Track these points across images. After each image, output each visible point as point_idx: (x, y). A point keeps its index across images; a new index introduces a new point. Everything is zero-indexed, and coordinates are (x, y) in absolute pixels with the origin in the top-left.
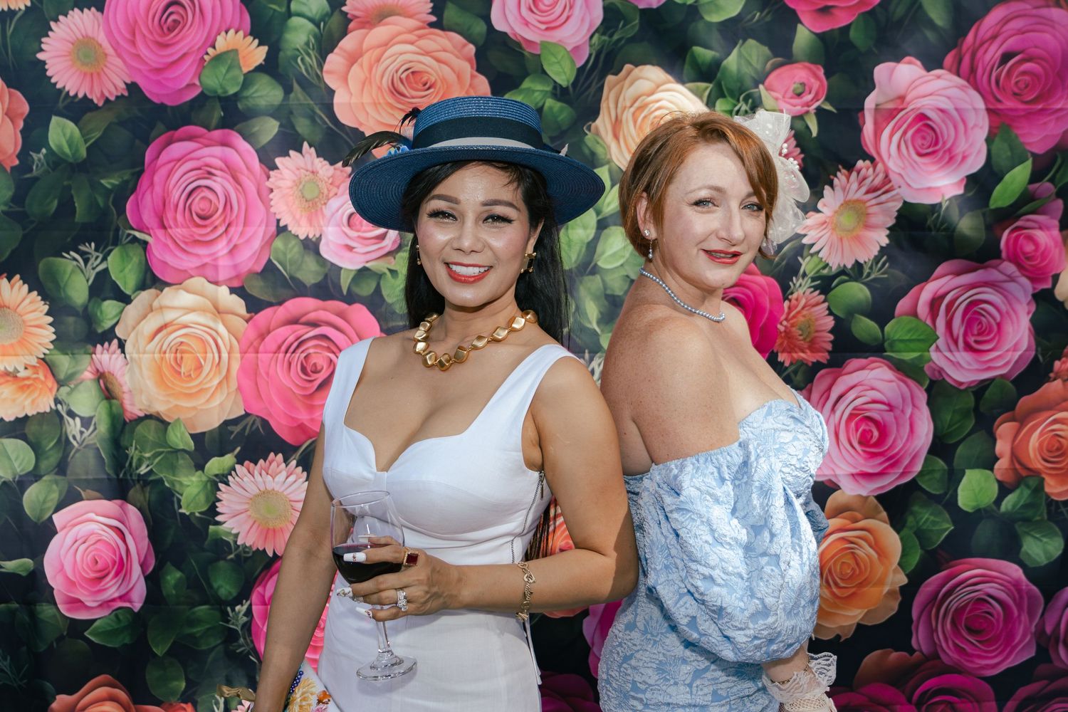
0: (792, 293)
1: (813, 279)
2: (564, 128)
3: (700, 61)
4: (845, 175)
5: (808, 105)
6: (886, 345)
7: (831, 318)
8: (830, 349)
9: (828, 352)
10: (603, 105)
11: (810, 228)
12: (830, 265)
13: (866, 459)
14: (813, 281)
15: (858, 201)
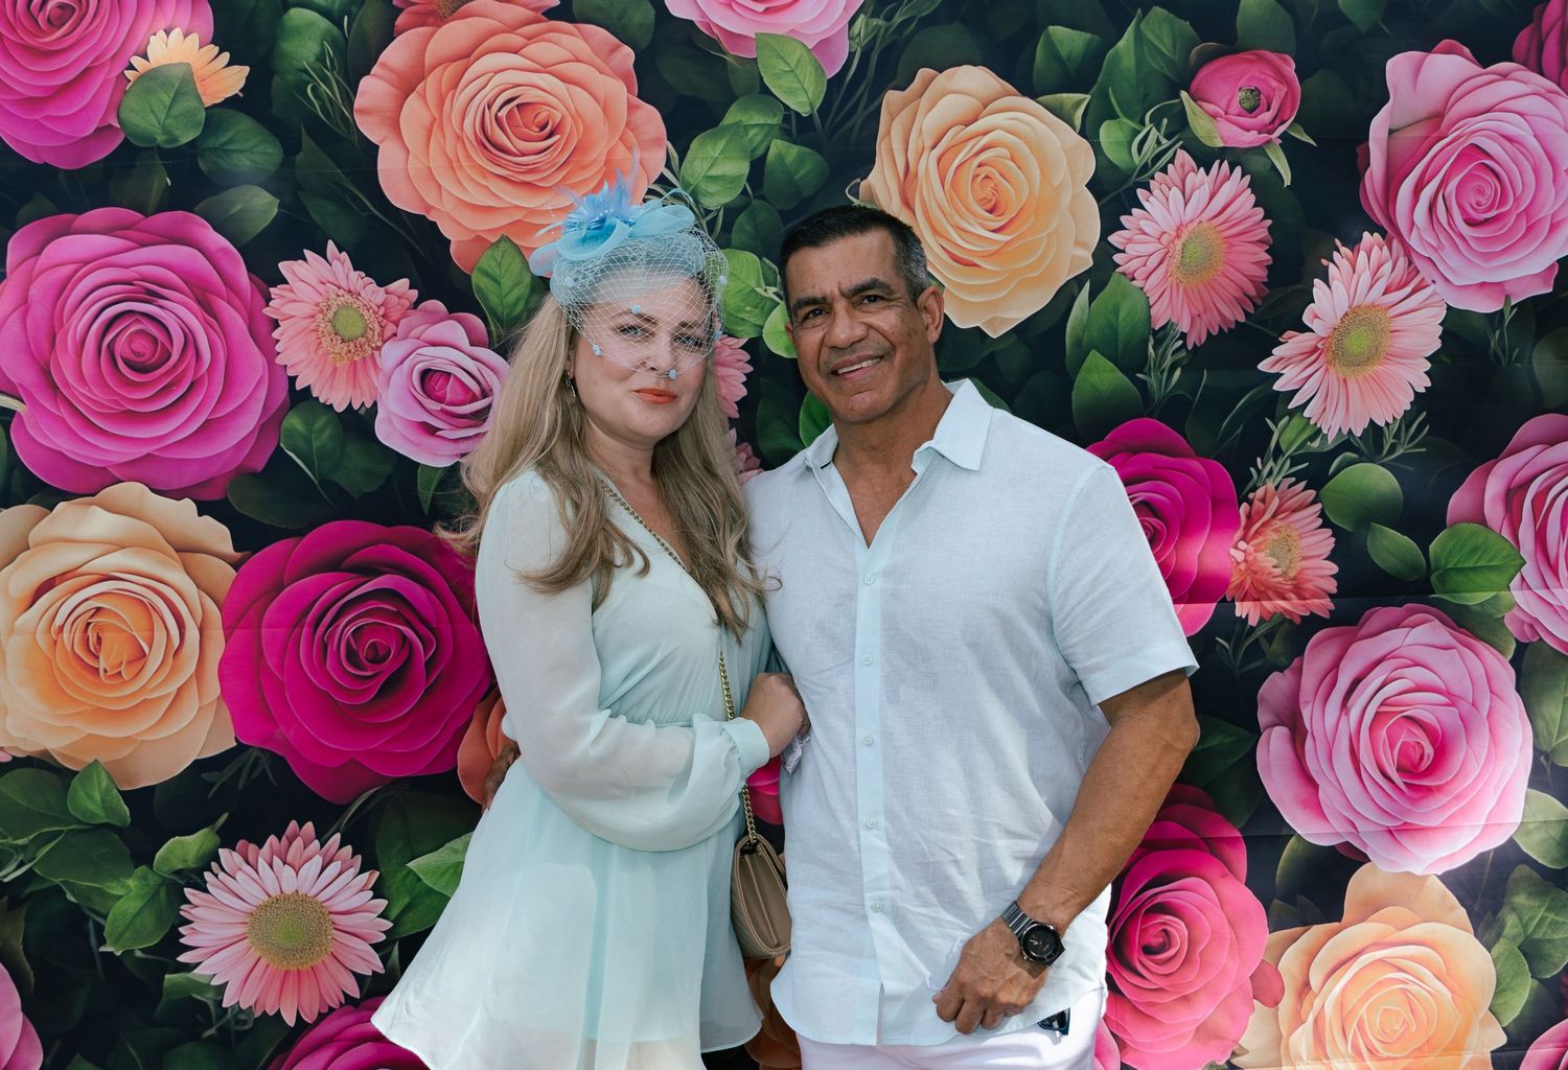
0: (1254, 489)
1: (1295, 461)
2: (807, 193)
3: (1064, 53)
4: (1348, 260)
5: (1268, 128)
6: (1433, 578)
7: (1329, 532)
8: (1335, 591)
9: (1331, 596)
10: (881, 147)
11: (1286, 361)
12: (1325, 432)
13: (1412, 801)
14: (1292, 466)
15: (1373, 306)
